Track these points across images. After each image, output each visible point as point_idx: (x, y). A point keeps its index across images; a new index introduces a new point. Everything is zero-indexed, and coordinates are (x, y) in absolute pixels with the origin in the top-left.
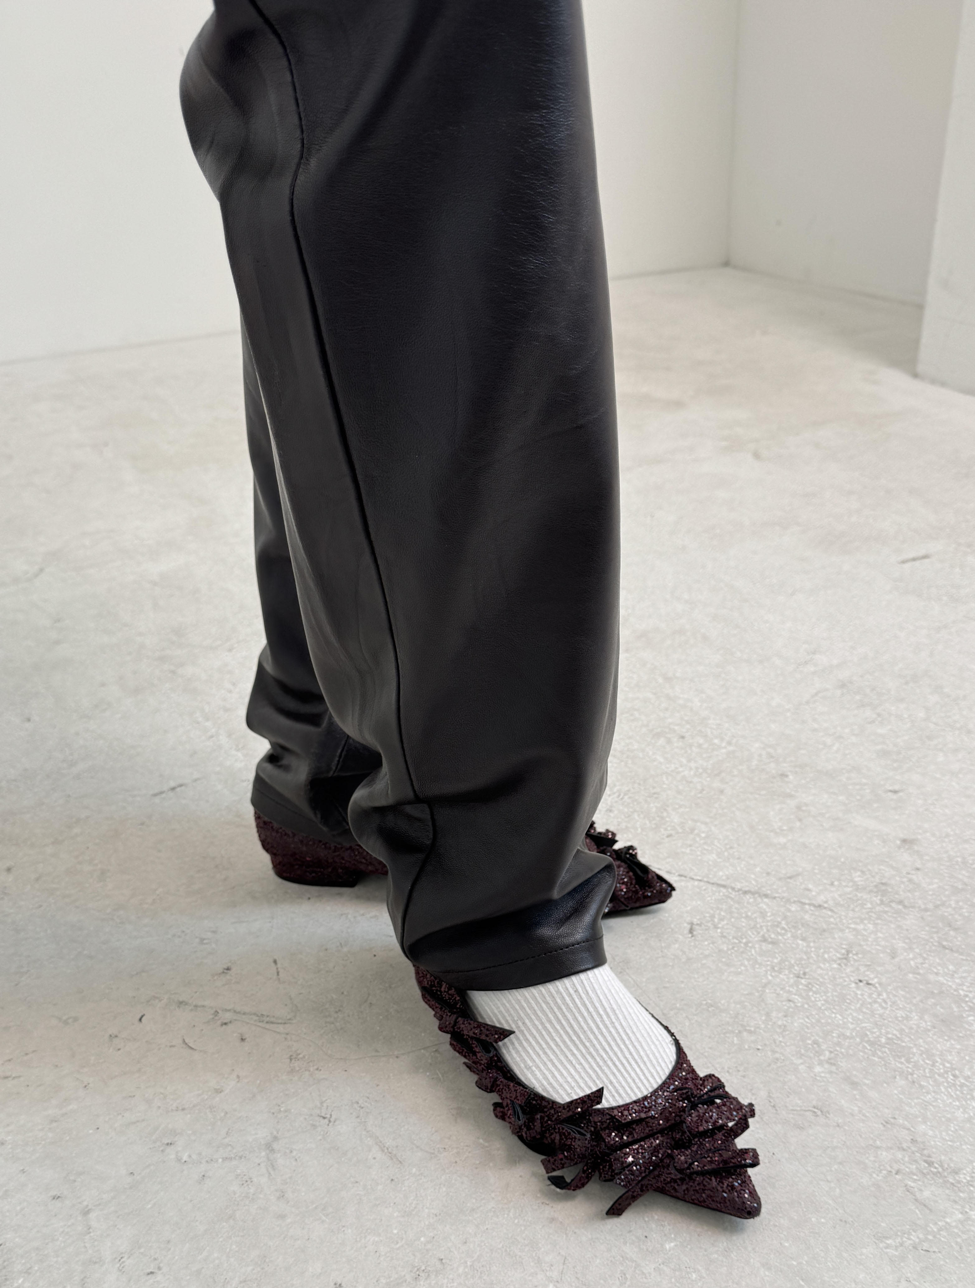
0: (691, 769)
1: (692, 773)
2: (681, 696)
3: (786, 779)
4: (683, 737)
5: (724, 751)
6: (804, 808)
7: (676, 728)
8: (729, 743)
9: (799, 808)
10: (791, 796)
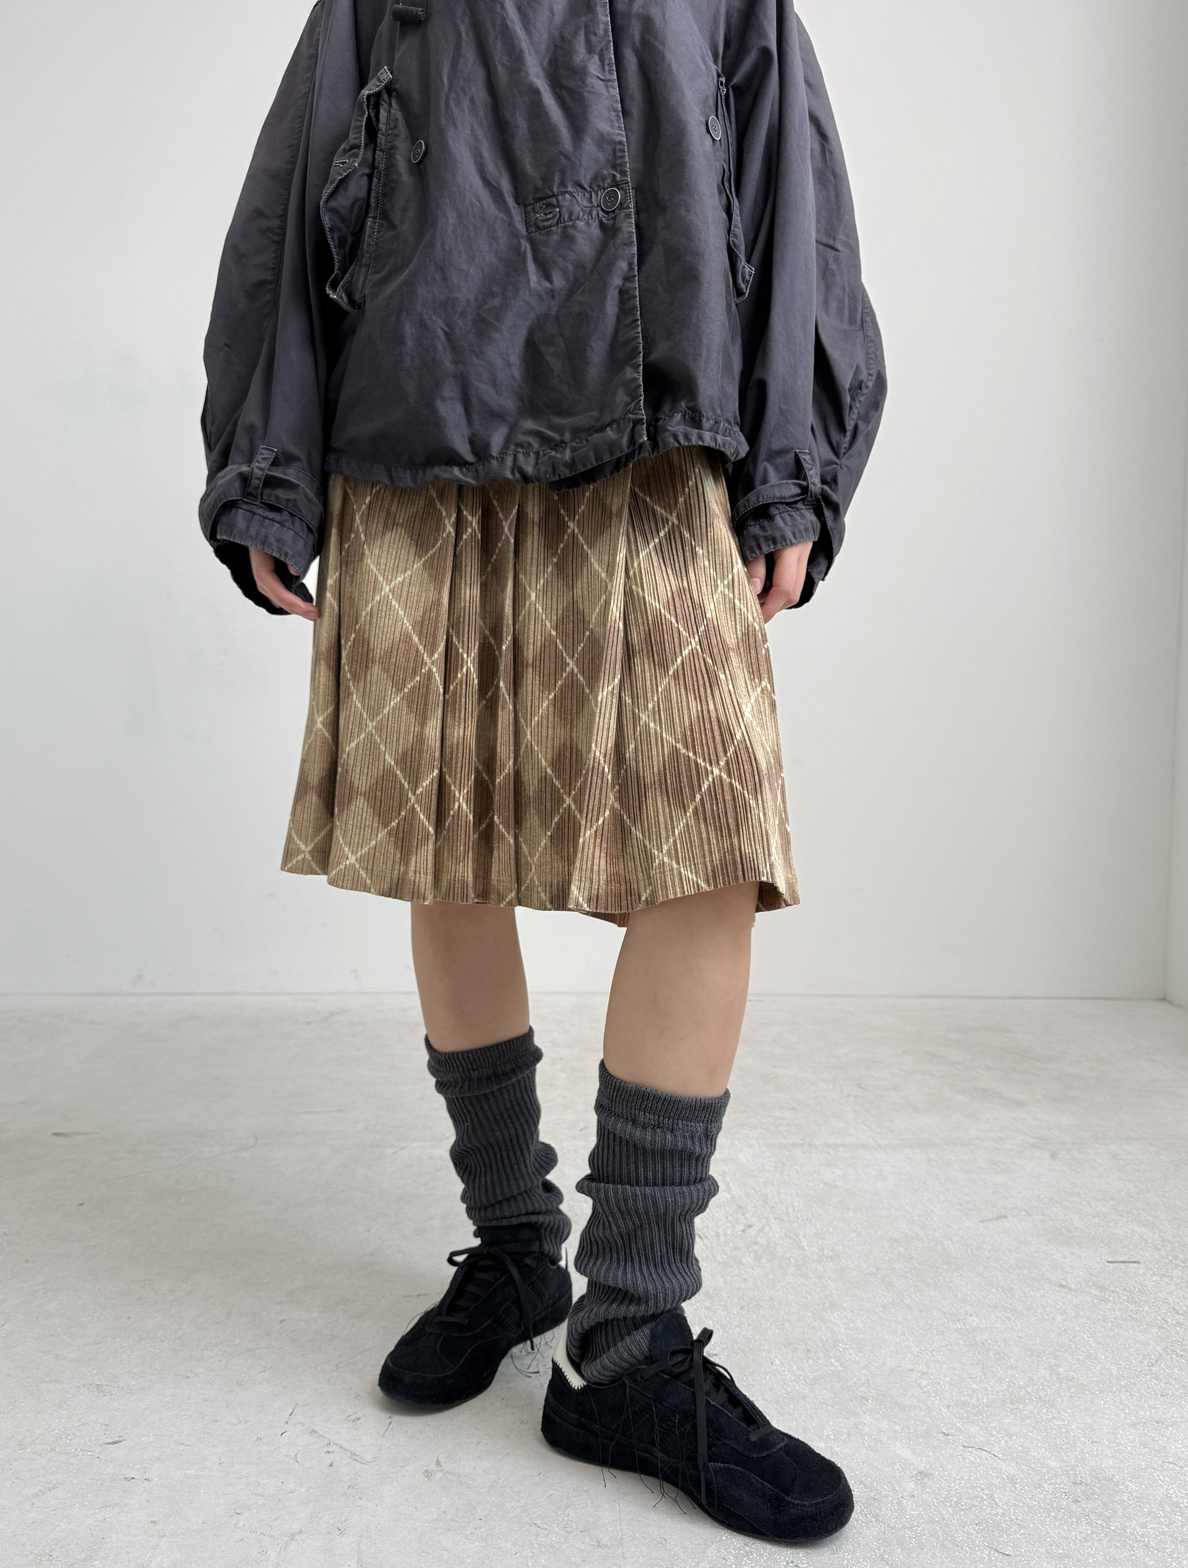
0: (795, 1375)
1: (793, 1378)
2: (834, 1320)
3: (865, 1402)
4: (808, 1351)
5: (832, 1368)
6: (860, 1427)
7: (810, 1342)
8: (842, 1365)
9: (856, 1426)
10: (857, 1415)
